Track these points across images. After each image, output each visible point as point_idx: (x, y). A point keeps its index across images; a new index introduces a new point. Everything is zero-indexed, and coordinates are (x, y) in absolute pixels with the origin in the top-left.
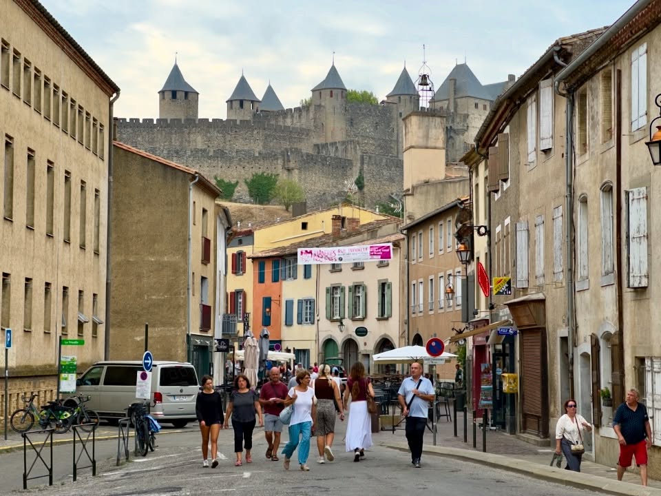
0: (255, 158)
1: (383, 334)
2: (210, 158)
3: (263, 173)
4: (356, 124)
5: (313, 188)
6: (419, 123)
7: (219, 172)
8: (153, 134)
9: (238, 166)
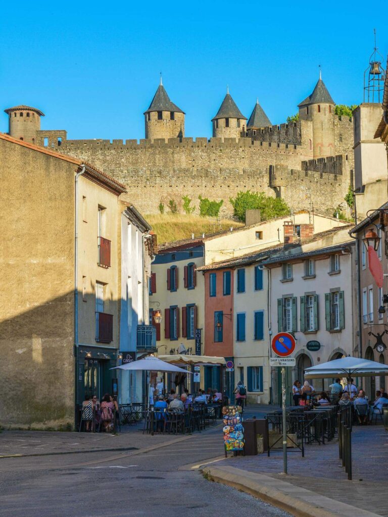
1: (336, 347)
2: (193, 177)
3: (248, 192)
4: (345, 139)
7: (203, 192)
8: (137, 155)
9: (223, 185)
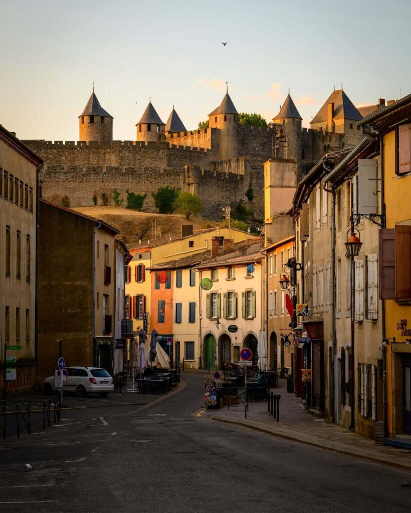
0: (160, 175)
1: (249, 330)
2: (122, 174)
3: (167, 187)
4: (247, 144)
5: (210, 199)
6: (277, 168)
7: (130, 187)
8: (75, 154)
9: (146, 181)
